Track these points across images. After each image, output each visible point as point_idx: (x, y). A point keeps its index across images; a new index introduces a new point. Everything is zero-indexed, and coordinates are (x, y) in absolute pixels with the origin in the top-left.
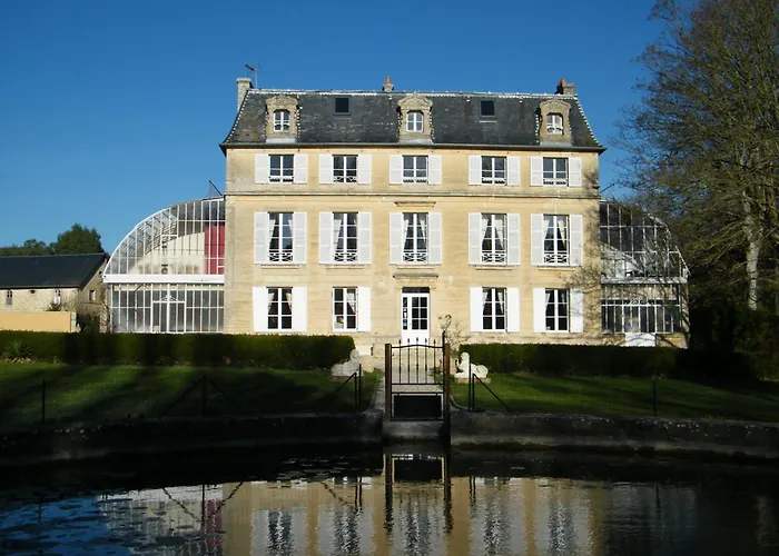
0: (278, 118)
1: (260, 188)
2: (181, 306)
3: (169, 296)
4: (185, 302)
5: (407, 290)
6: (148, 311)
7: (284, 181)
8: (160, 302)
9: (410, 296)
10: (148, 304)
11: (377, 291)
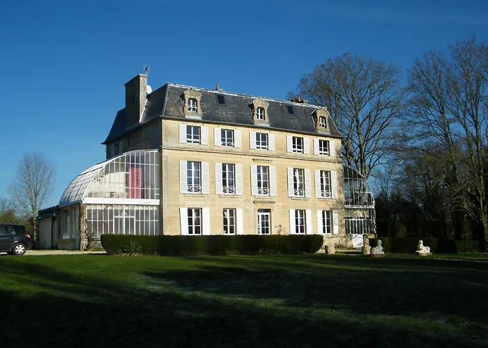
0: (189, 104)
1: (181, 146)
2: (132, 219)
3: (124, 213)
4: (135, 217)
5: (260, 210)
6: (111, 223)
7: (194, 142)
8: (119, 217)
9: (260, 214)
10: (111, 218)
11: (246, 211)
